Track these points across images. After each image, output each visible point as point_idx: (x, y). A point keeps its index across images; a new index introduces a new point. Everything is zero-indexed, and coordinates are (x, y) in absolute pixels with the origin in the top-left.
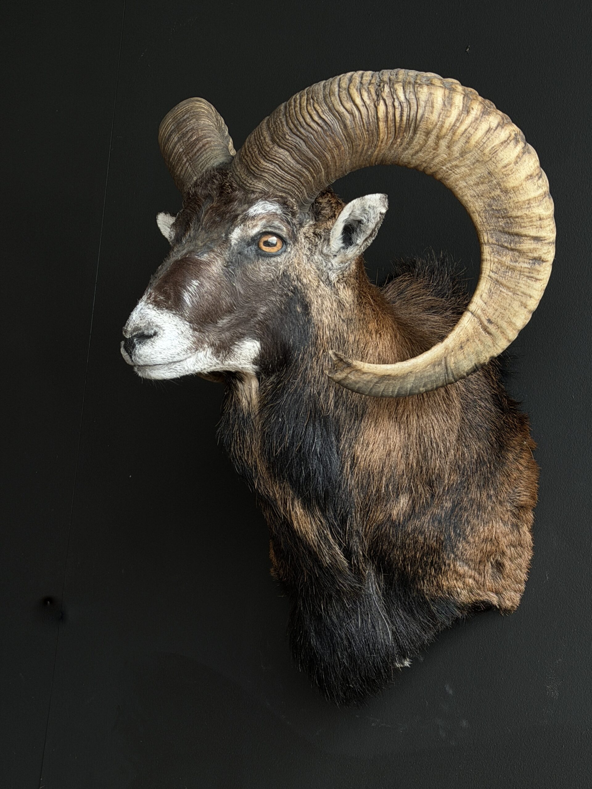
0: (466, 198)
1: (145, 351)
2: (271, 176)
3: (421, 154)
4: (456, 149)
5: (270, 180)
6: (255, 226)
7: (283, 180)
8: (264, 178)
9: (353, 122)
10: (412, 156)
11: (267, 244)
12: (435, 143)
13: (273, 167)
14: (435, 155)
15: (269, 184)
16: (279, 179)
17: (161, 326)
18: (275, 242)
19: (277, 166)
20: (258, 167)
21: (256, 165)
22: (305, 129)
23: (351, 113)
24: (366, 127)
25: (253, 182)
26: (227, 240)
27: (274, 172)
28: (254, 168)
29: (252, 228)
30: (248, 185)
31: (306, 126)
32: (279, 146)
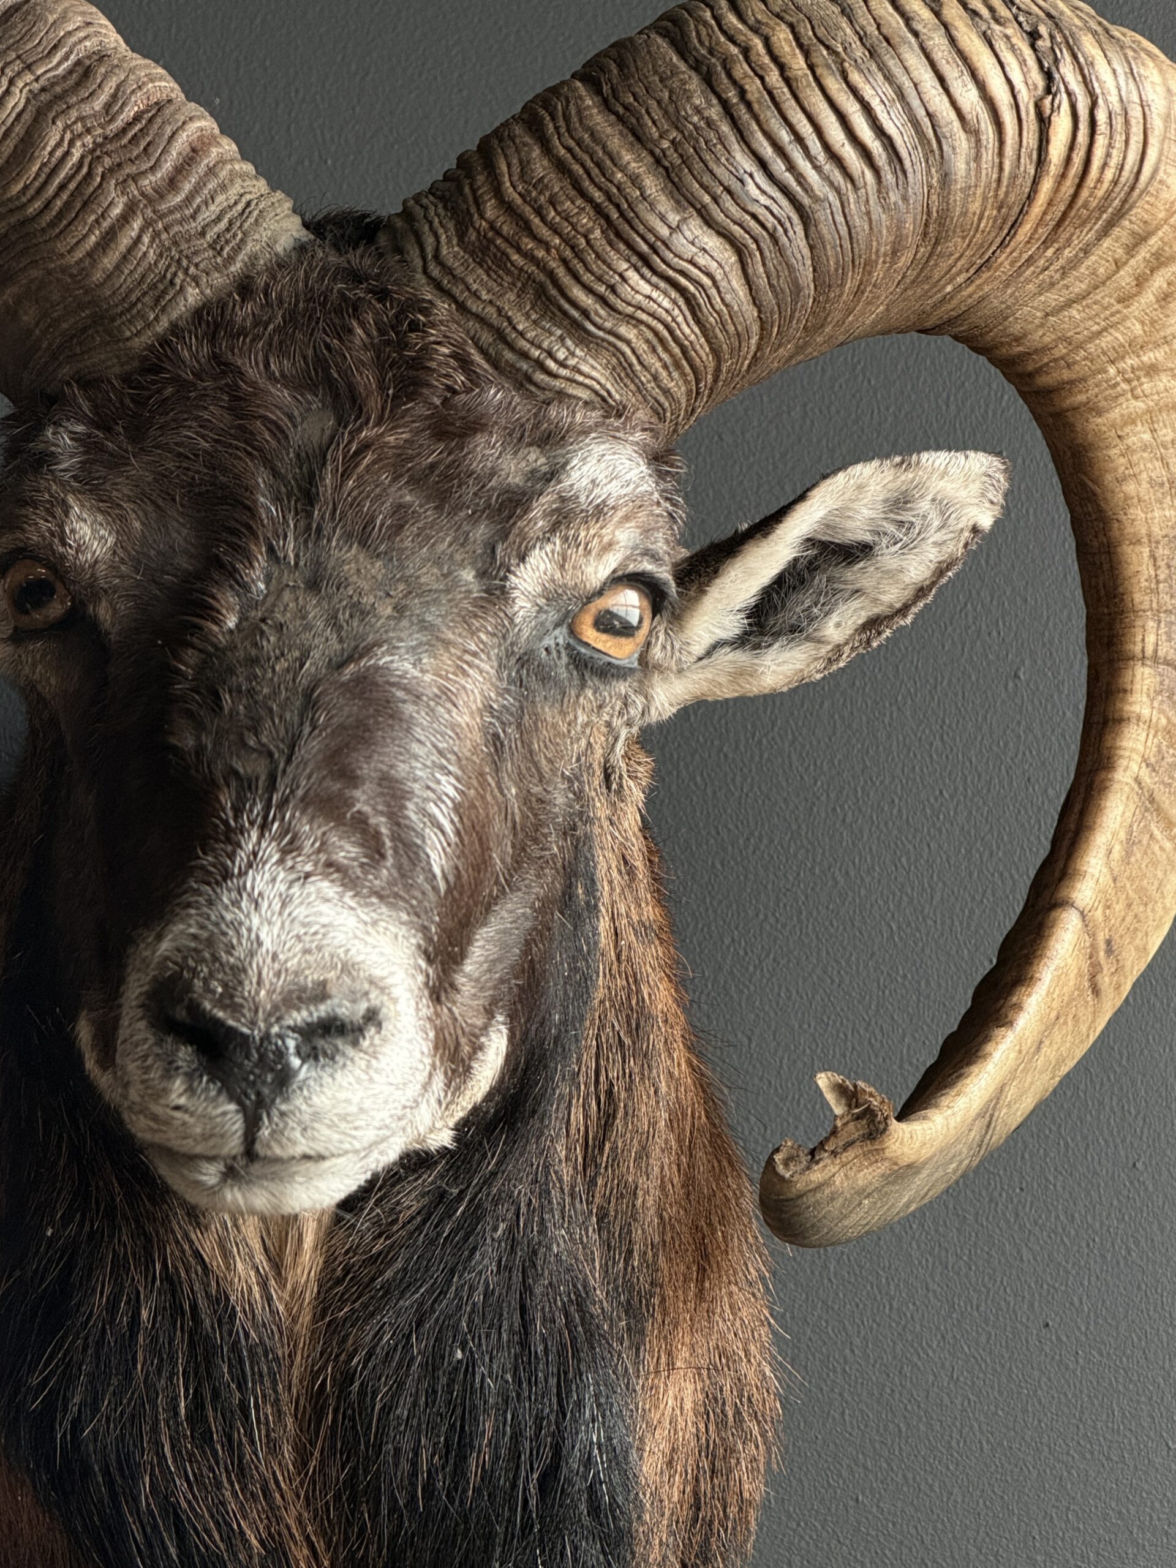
2: (647, 341)
5: (638, 358)
8: (620, 344)
15: (624, 370)
18: (634, 617)
32: (709, 222)
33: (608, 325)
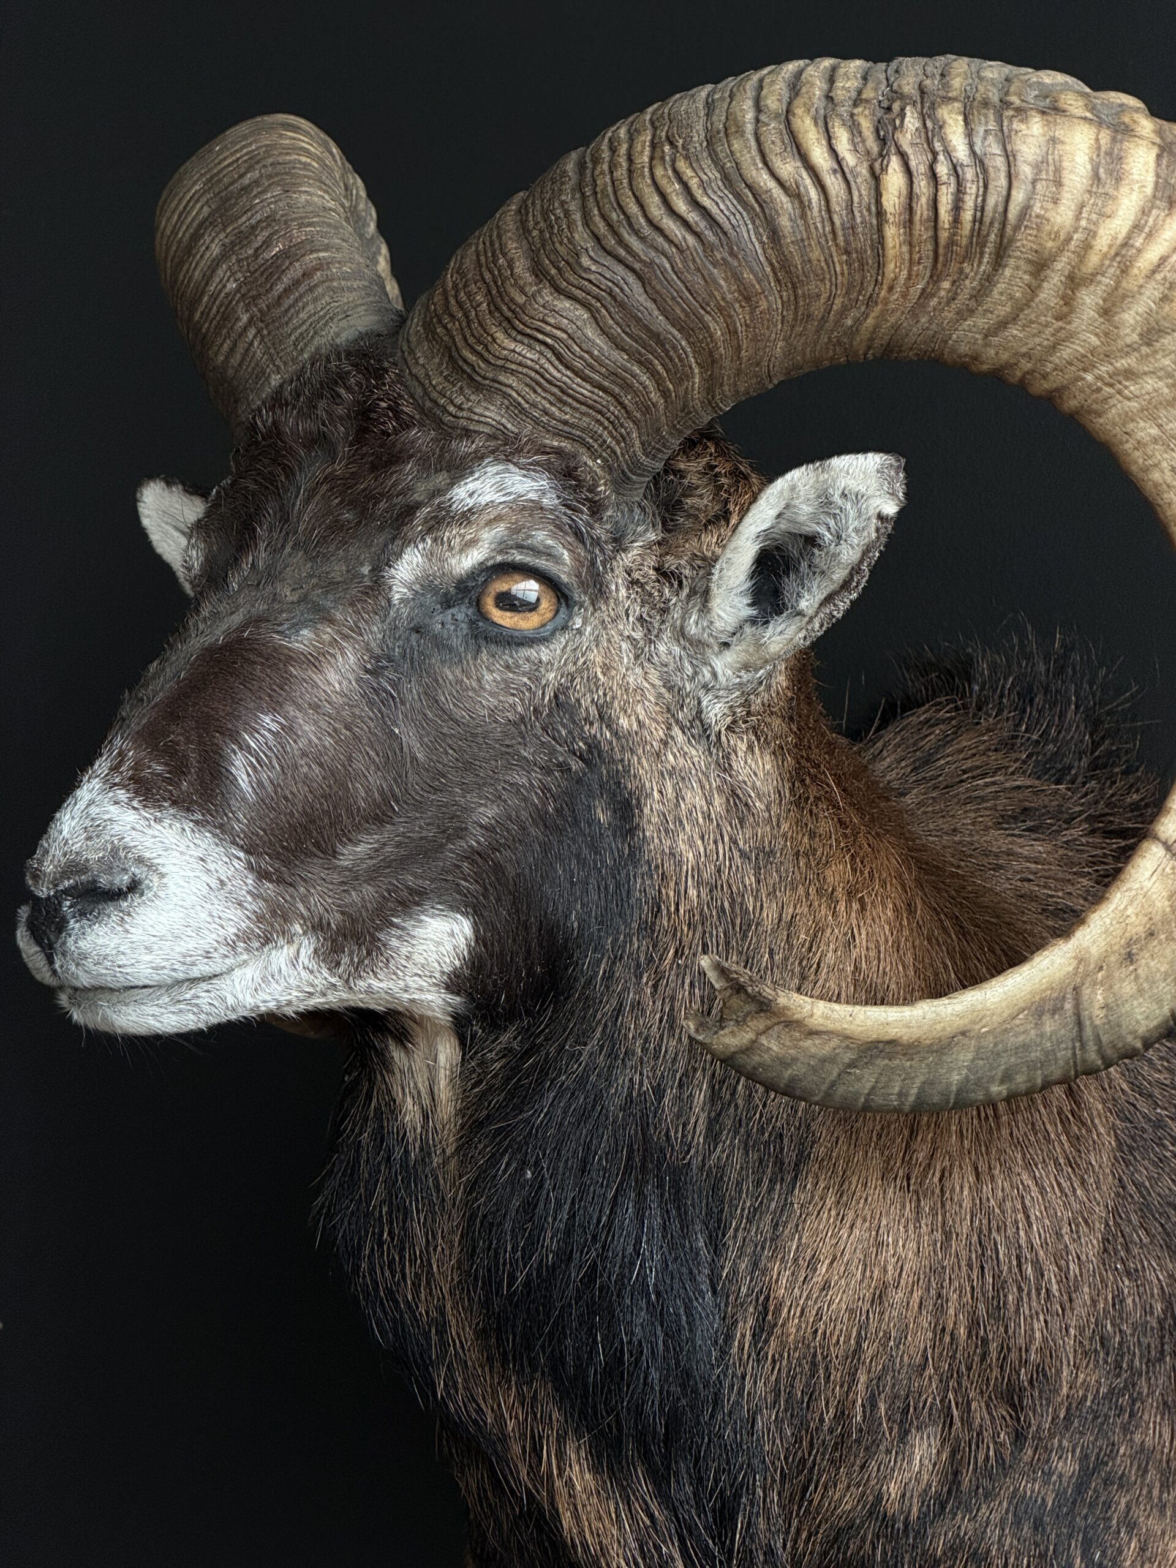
0: (1156, 476)
1: (100, 941)
2: (527, 385)
3: (1014, 331)
4: (1130, 317)
5: (524, 398)
6: (473, 543)
7: (565, 398)
8: (504, 389)
9: (800, 222)
10: (986, 336)
11: (507, 602)
12: (1062, 298)
13: (535, 357)
14: (1062, 334)
15: (518, 410)
16: (553, 394)
17: (156, 861)
18: (532, 597)
19: (549, 355)
20: (486, 354)
21: (480, 348)
22: (643, 239)
23: (795, 194)
24: (841, 239)
25: (468, 400)
26: (378, 586)
27: (537, 372)
28: (471, 358)
29: (461, 551)
30: (451, 409)
31: (647, 230)
32: (558, 290)
33: (490, 375)
